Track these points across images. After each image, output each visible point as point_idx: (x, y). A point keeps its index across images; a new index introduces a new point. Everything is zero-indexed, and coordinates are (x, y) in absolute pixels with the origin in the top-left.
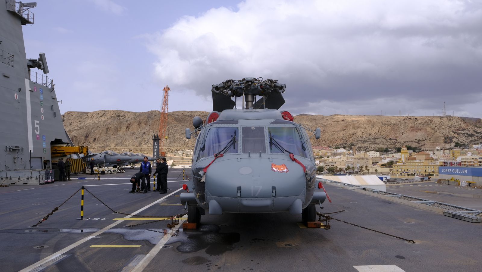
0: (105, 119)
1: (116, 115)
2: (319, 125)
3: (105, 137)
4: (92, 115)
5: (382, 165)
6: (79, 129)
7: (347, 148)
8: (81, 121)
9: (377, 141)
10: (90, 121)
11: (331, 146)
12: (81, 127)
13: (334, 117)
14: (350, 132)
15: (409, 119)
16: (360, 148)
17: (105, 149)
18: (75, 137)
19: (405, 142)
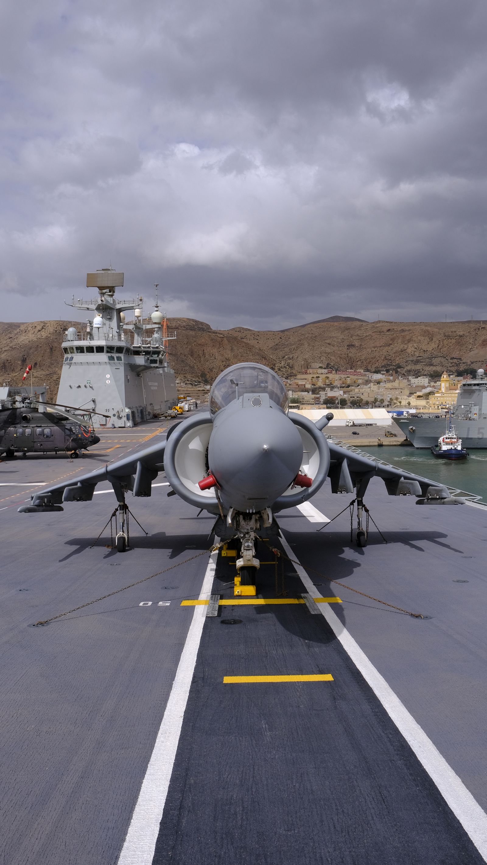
0: (46, 335)
1: (61, 328)
2: (354, 338)
3: (49, 360)
4: (26, 329)
5: (419, 397)
6: (10, 349)
7: (391, 372)
8: (11, 338)
9: (434, 361)
10: (25, 338)
11: (369, 368)
12: (14, 347)
13: (377, 325)
14: (397, 348)
15: (483, 329)
16: (410, 371)
17: (51, 378)
18: (8, 361)
19: (472, 363)
